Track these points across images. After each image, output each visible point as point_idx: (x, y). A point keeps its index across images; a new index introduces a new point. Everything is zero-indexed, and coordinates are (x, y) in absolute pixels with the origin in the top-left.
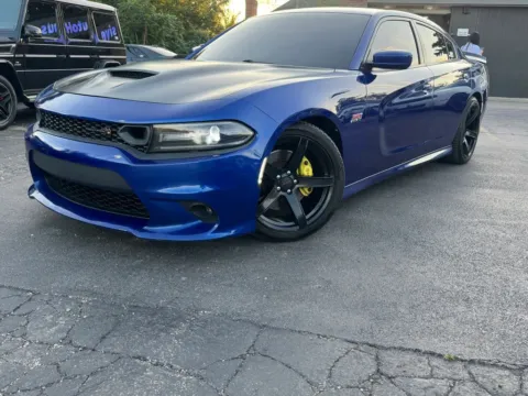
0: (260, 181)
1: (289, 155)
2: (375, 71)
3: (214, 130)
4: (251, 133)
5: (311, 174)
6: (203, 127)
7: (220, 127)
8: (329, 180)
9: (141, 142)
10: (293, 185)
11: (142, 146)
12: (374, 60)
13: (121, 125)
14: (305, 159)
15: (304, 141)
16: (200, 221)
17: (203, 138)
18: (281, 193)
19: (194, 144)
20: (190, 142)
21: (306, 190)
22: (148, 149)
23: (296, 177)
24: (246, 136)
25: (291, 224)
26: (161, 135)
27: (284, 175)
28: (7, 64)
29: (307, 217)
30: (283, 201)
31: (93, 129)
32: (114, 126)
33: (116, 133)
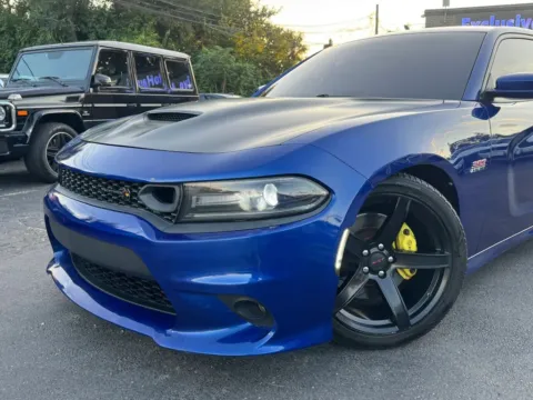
0: (338, 265)
1: (382, 221)
2: (498, 101)
3: (269, 189)
4: (325, 193)
5: (414, 248)
6: (252, 186)
7: (277, 185)
8: (444, 259)
9: (168, 208)
10: (389, 264)
11: (168, 214)
12: (497, 88)
13: (143, 183)
14: (405, 227)
15: (404, 202)
16: (249, 324)
17: (253, 202)
18: (371, 276)
19: (241, 210)
20: (235, 208)
21: (408, 271)
22: (177, 217)
23: (391, 252)
24: (318, 197)
25: (386, 322)
26: (194, 198)
27: (373, 250)
28: (75, 114)
29: (410, 313)
30: (373, 288)
31: (110, 189)
32: (134, 184)
33: (136, 195)
